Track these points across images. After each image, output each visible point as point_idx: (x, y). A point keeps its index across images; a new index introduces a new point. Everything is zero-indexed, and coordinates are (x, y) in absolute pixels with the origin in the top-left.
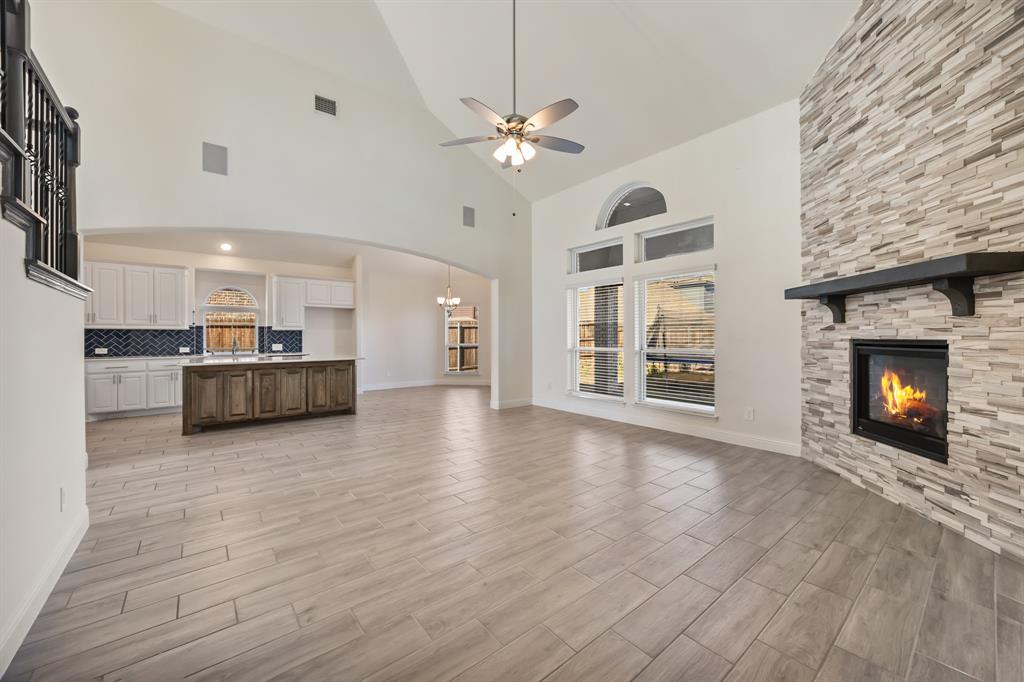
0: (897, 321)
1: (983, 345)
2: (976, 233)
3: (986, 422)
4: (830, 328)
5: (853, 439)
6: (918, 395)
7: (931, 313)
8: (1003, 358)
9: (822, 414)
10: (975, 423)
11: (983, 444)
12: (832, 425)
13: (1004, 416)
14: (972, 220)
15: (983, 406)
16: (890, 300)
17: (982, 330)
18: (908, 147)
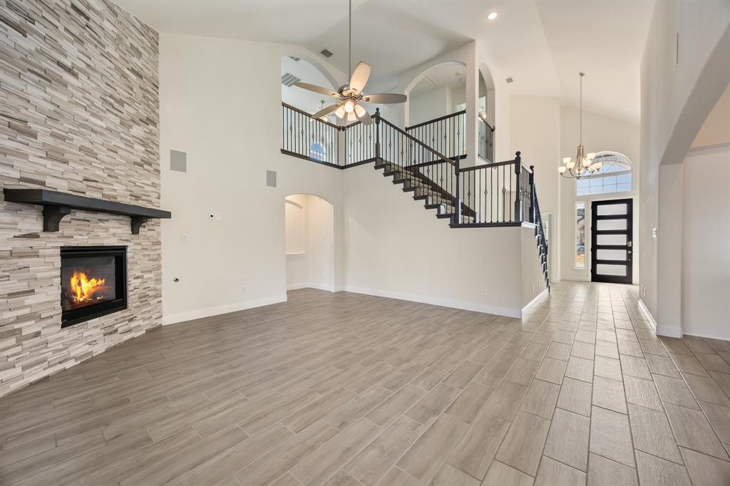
0: (102, 234)
1: (140, 247)
2: (137, 198)
3: (140, 280)
4: (34, 236)
5: (66, 331)
6: (100, 282)
7: (120, 231)
8: (146, 253)
9: (20, 330)
10: (137, 282)
11: (141, 291)
12: (38, 334)
13: (146, 276)
14: (137, 191)
15: (139, 274)
16: (100, 220)
17: (140, 241)
18: (107, 129)
